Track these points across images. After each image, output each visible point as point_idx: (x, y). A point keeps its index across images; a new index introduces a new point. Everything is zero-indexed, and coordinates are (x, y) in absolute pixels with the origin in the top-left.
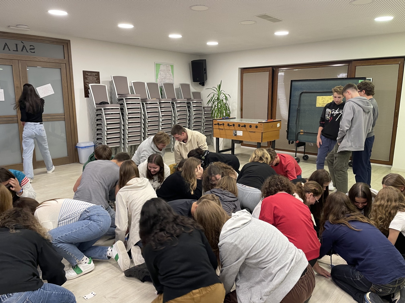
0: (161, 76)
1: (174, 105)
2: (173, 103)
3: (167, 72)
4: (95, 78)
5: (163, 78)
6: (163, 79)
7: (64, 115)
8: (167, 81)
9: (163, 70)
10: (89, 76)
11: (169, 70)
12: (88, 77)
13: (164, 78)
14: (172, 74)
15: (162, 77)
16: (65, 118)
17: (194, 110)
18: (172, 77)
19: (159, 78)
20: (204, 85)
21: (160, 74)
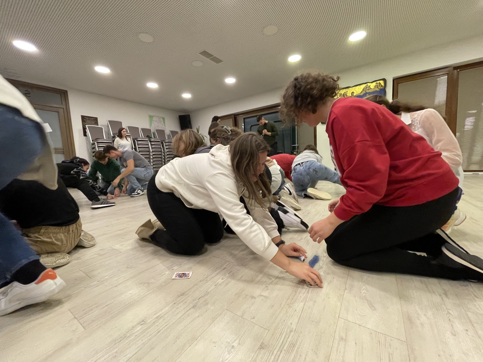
1: (163, 144)
2: (162, 143)
4: (94, 122)
7: (64, 150)
8: (160, 129)
9: (156, 120)
10: (87, 119)
11: (161, 121)
12: (86, 121)
13: (157, 127)
14: (163, 124)
16: (64, 152)
18: (164, 126)
21: (153, 123)
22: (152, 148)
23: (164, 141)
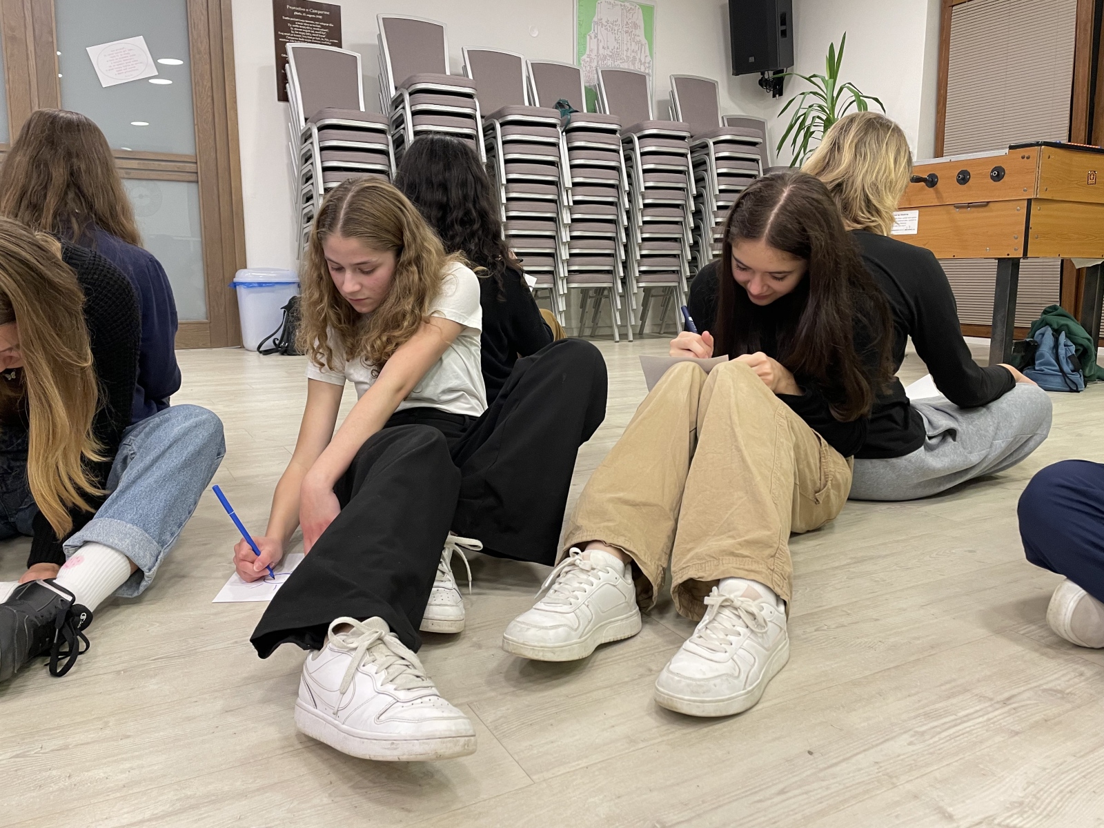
0: (601, 47)
1: (633, 149)
2: (628, 142)
3: (626, 32)
4: (323, 27)
5: (607, 52)
6: (605, 58)
7: (196, 163)
8: (625, 66)
9: (607, 22)
10: (297, 17)
11: (636, 26)
12: (293, 23)
13: (610, 56)
14: (644, 41)
15: (601, 51)
16: (197, 173)
17: (719, 175)
18: (648, 54)
19: (588, 52)
20: (781, 94)
21: (593, 36)
22: (572, 167)
23: (638, 128)
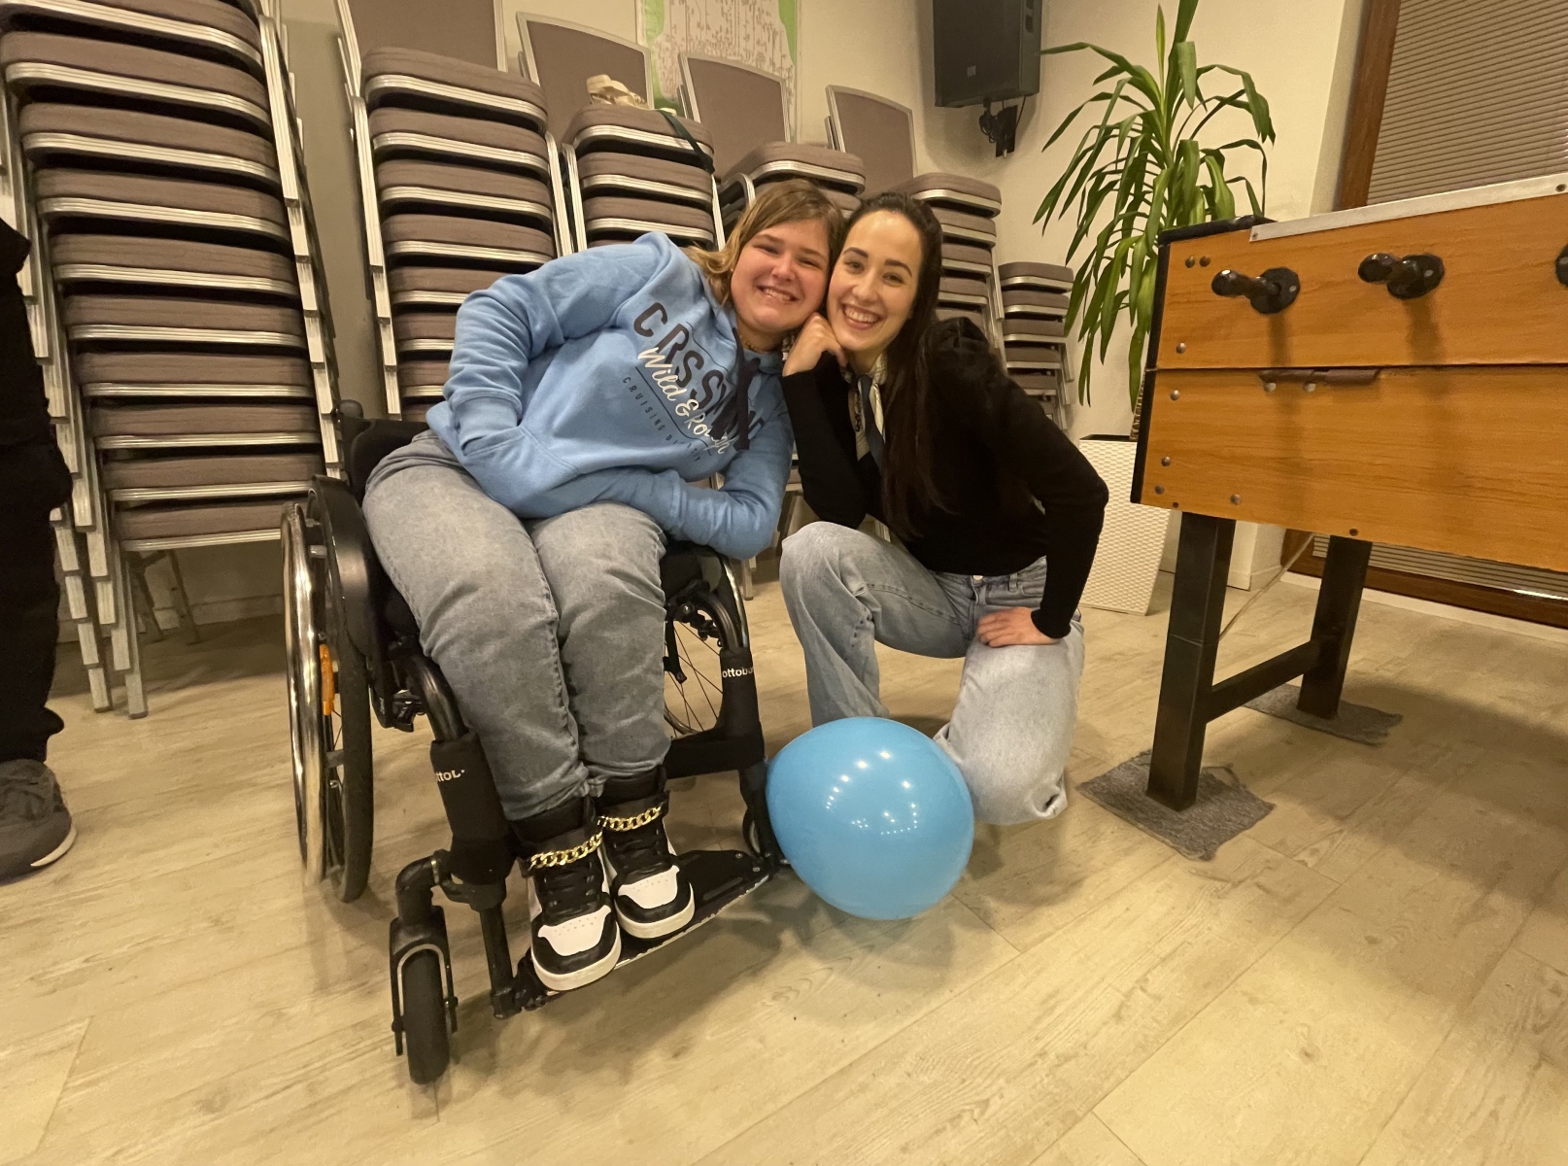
2: (732, 189)
3: (745, 3)
5: (705, 36)
6: (703, 46)
8: (738, 60)
14: (778, 24)
15: (695, 32)
18: (786, 50)
19: (666, 29)
20: (1011, 149)
23: (755, 161)
